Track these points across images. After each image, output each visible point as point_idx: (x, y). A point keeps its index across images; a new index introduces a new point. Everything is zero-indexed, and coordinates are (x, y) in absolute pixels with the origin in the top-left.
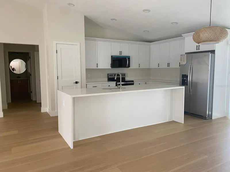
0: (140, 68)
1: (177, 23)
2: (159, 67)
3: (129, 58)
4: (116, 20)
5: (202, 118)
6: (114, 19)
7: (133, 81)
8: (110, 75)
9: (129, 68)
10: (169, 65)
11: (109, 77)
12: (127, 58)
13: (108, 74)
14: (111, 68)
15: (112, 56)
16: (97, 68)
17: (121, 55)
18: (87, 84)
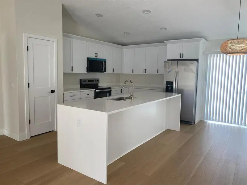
0: (114, 73)
1: (166, 29)
2: (133, 73)
3: (105, 62)
4: (102, 16)
5: (188, 124)
6: (100, 15)
7: (110, 88)
8: (84, 81)
9: (105, 73)
10: (145, 71)
11: (82, 83)
12: (103, 62)
13: (81, 80)
14: (86, 72)
15: (88, 58)
16: (72, 72)
17: (96, 58)
18: (64, 92)
